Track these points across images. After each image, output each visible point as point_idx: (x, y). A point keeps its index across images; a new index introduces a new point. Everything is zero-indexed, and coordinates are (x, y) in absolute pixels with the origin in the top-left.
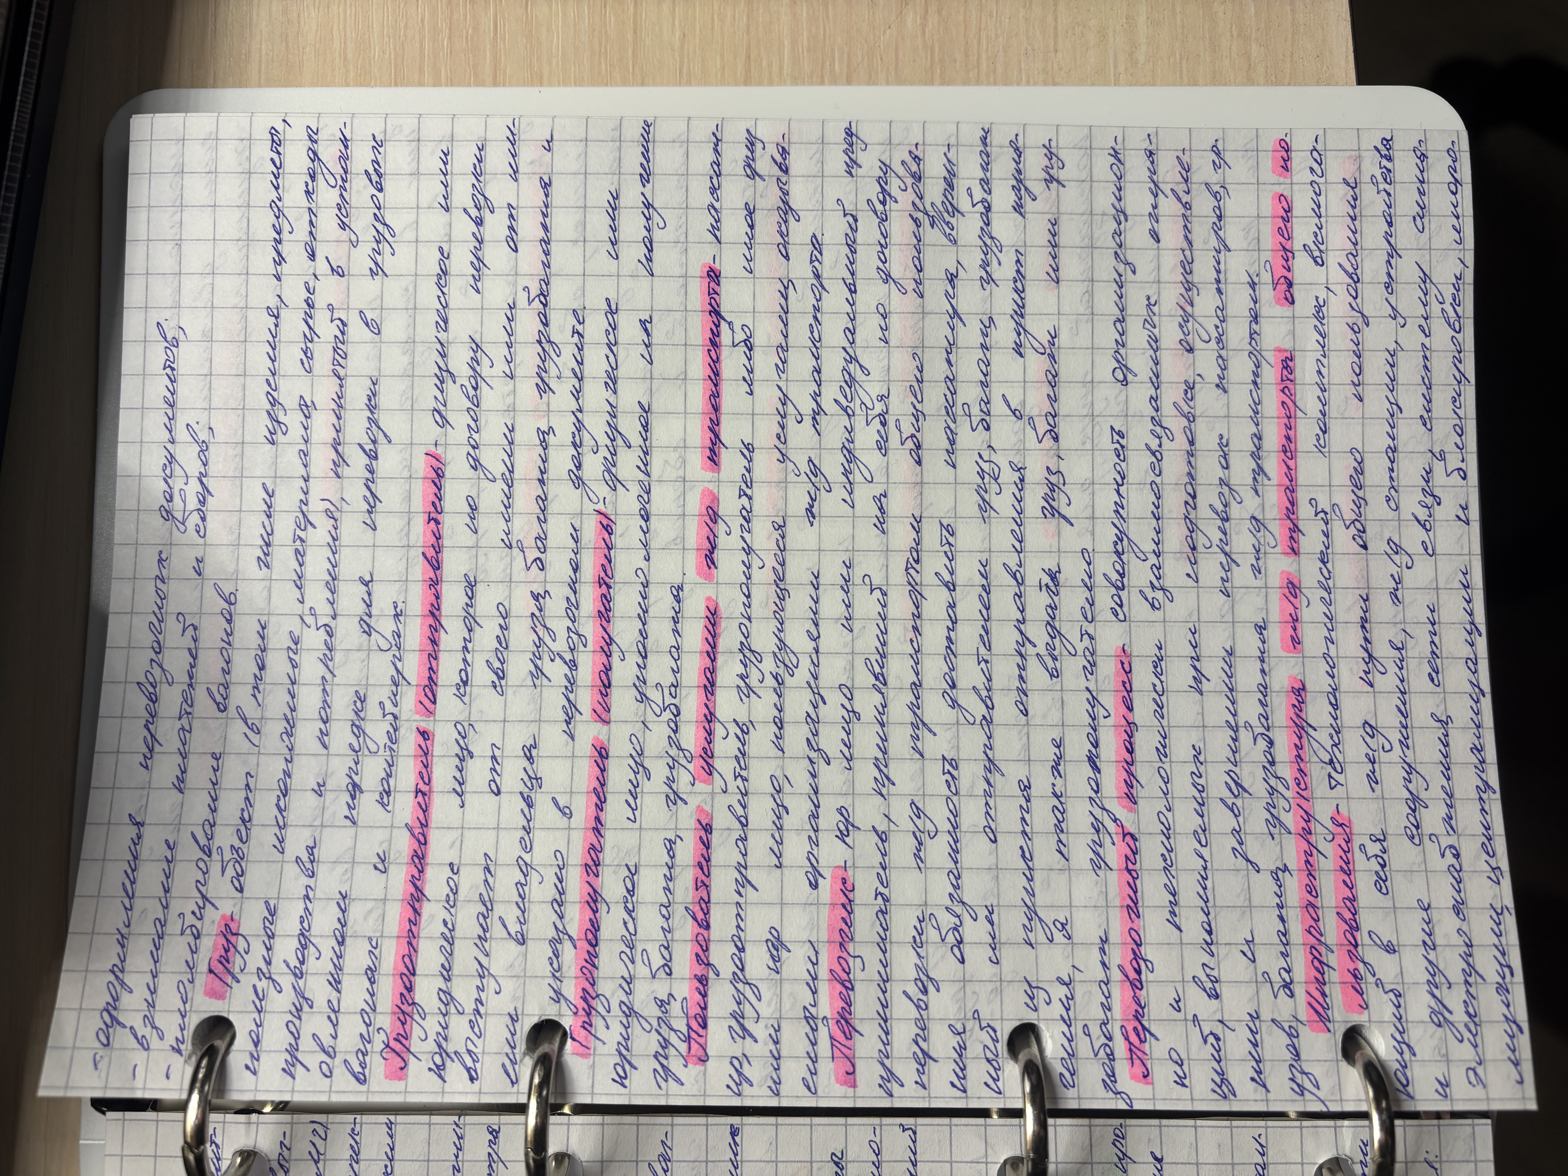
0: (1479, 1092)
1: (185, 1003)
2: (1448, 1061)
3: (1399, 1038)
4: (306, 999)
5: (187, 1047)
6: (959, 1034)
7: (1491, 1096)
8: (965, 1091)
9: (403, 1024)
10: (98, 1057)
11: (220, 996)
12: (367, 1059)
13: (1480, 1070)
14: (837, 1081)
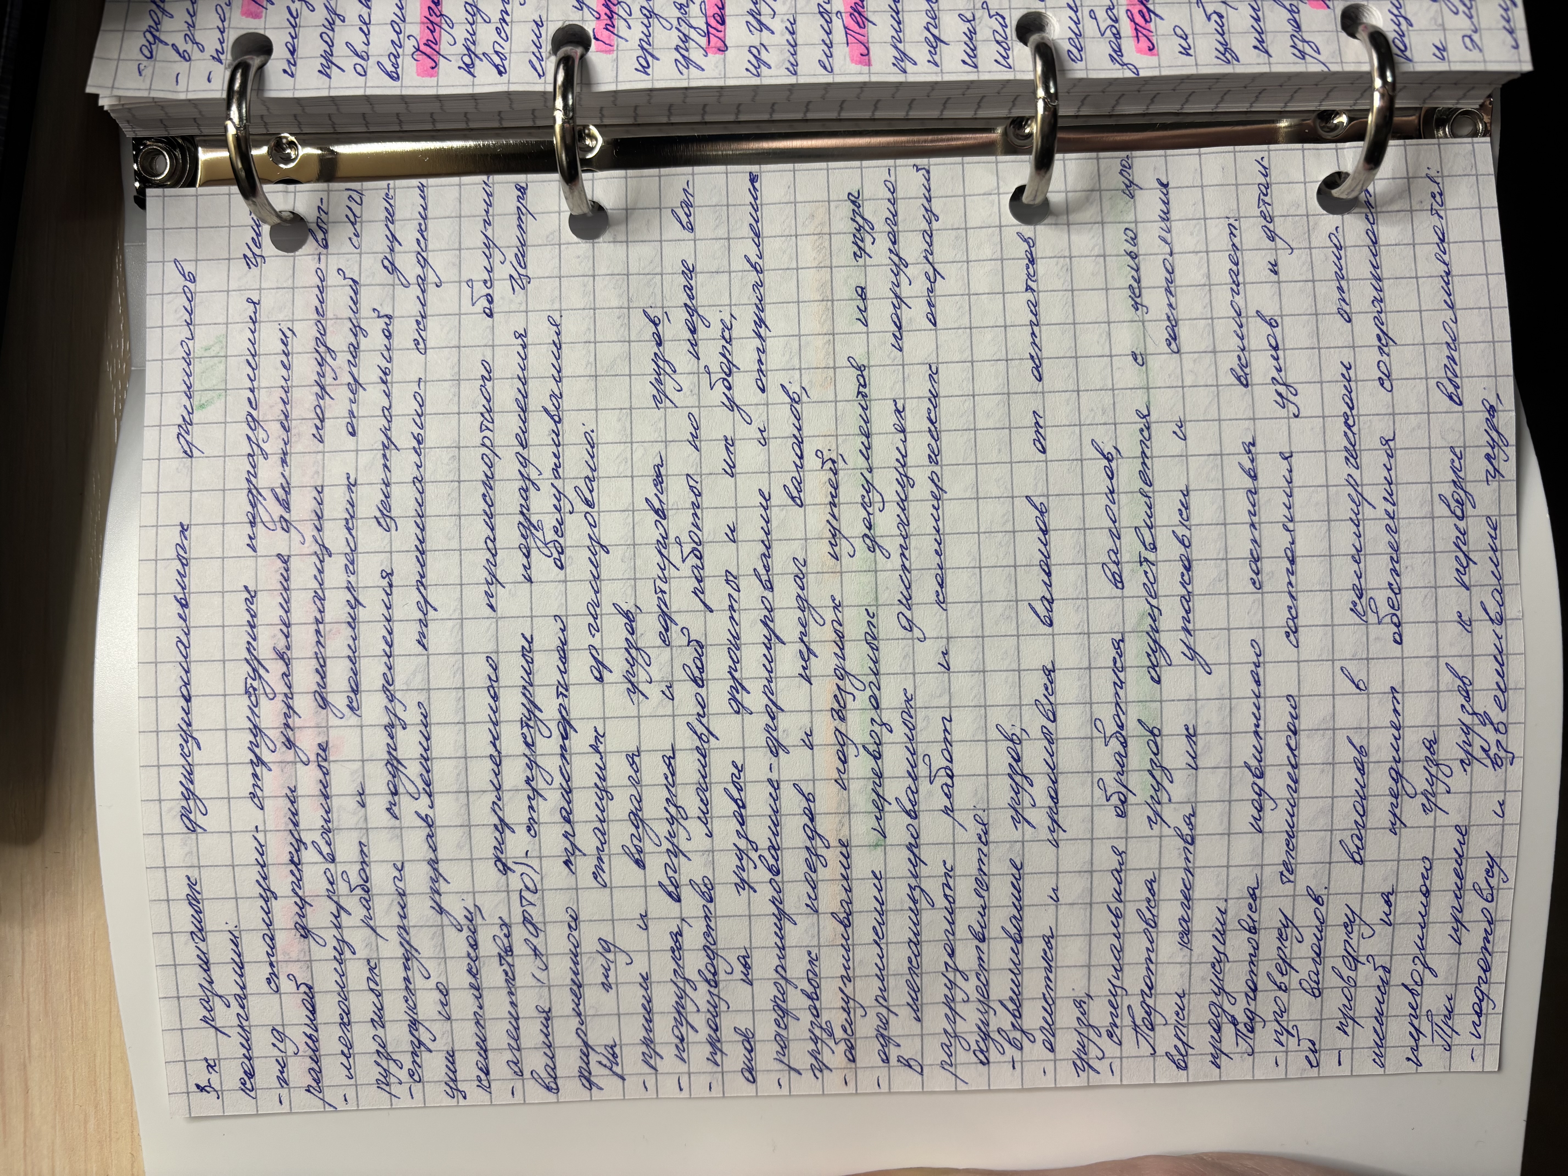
0: (1475, 55)
1: (223, 21)
2: (1444, 30)
3: (1396, 12)
4: (338, 15)
5: (227, 57)
6: (969, 21)
7: (1487, 59)
8: (976, 67)
9: (432, 32)
10: (142, 67)
11: (257, 16)
12: (399, 61)
13: (1476, 37)
14: (852, 60)
